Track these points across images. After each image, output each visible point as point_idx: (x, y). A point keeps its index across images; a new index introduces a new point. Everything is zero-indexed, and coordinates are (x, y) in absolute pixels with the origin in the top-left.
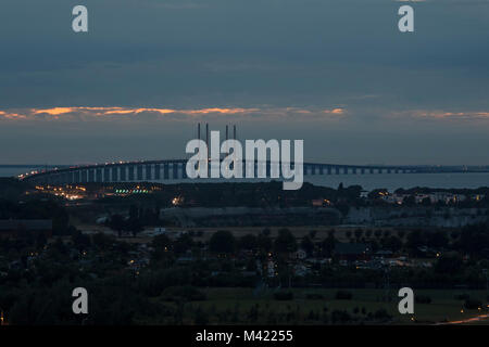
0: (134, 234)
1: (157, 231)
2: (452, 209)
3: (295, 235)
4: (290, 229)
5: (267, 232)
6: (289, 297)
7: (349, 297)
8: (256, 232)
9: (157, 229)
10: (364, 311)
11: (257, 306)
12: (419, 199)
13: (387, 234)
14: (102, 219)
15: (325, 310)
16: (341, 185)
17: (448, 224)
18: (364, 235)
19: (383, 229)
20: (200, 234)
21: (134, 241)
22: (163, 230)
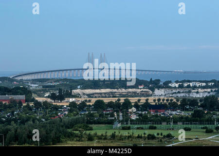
0: (61, 101)
1: (71, 100)
2: (200, 89)
3: (131, 101)
4: (129, 98)
5: (119, 100)
6: (129, 128)
7: (155, 128)
8: (114, 100)
9: (71, 99)
10: (161, 134)
11: (115, 132)
12: (186, 85)
13: (171, 100)
14: (47, 95)
15: (145, 134)
16: (151, 79)
17: (198, 96)
18: (161, 101)
19: (170, 98)
20: (90, 101)
21: (61, 104)
22: (74, 99)
